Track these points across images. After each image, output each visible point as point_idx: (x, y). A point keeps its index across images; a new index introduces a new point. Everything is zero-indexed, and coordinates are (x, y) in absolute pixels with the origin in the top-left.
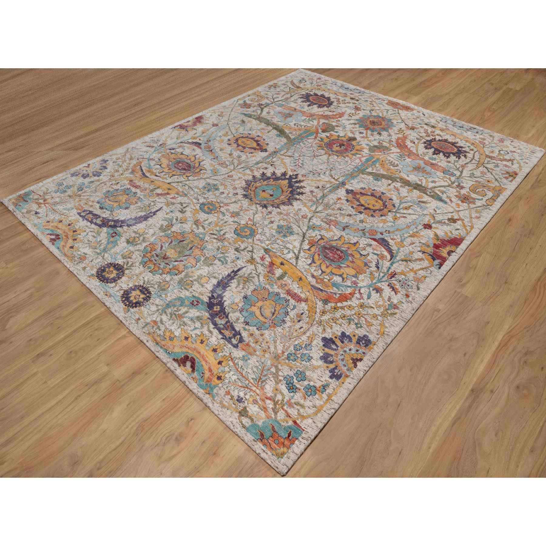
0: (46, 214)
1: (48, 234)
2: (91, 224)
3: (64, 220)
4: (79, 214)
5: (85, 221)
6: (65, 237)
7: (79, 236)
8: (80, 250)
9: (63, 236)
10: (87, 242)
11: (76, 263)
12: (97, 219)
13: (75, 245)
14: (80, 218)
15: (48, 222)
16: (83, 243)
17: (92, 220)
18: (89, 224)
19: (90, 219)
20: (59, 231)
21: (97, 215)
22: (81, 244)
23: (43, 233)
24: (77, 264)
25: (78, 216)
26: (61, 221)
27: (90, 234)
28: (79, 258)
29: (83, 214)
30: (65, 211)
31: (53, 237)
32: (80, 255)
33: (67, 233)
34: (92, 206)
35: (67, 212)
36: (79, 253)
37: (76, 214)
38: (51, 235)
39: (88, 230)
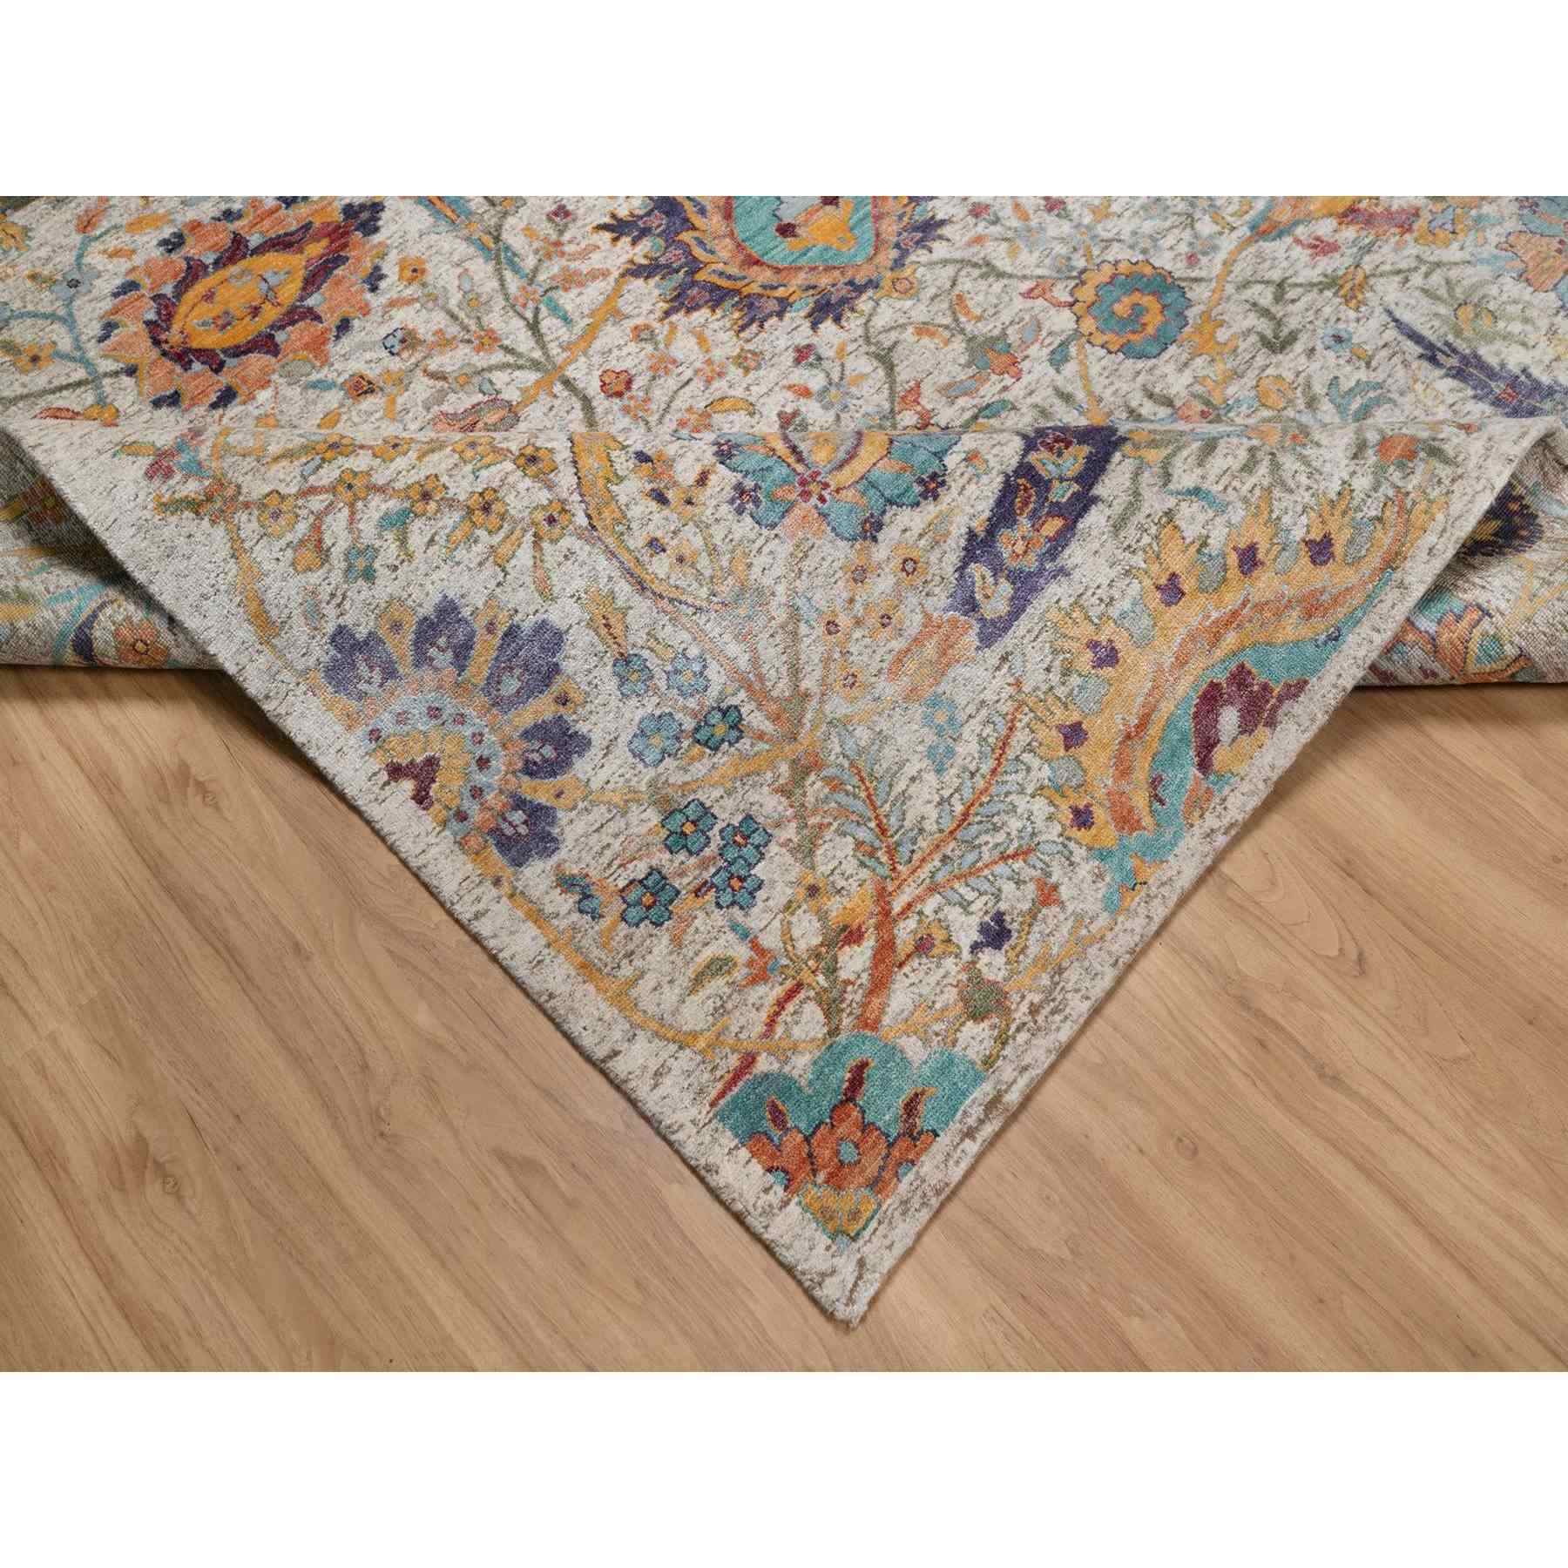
0: (1000, 869)
1: (1204, 765)
2: (1095, 500)
3: (1061, 716)
4: (992, 632)
5: (1074, 554)
6: (1231, 639)
7: (1215, 544)
8: (1335, 486)
9: (1219, 653)
10: (1263, 469)
11: (1445, 472)
12: (1042, 485)
13: (1298, 534)
14: (1038, 606)
15: (1082, 818)
16: (1277, 493)
17: (1057, 510)
18: (1095, 519)
19: (1053, 526)
20: (1166, 708)
21: (1008, 491)
22: (1283, 502)
23: (1198, 804)
24: (1447, 461)
25: (1022, 626)
26: (1074, 735)
27: (1185, 477)
28: (1401, 466)
29: (997, 601)
30: (968, 748)
31: (1229, 718)
32: (1379, 473)
33: (1192, 637)
34: (910, 566)
35: (970, 732)
36: (1362, 483)
37: (992, 655)
38: (1207, 746)
39: (1154, 502)
